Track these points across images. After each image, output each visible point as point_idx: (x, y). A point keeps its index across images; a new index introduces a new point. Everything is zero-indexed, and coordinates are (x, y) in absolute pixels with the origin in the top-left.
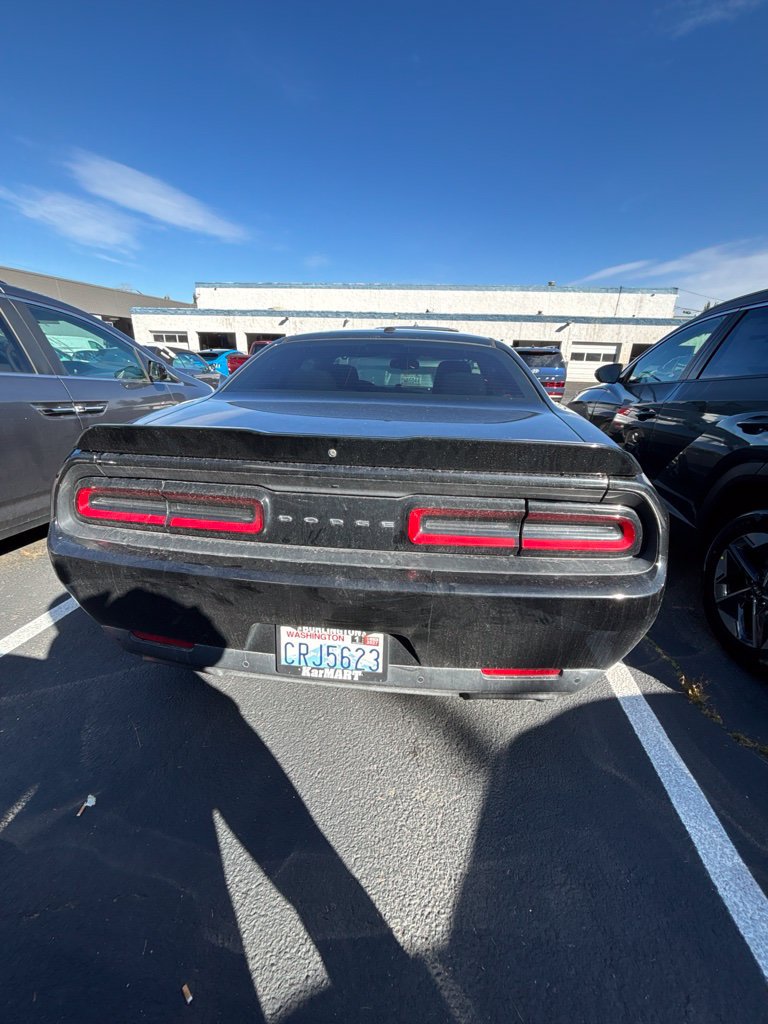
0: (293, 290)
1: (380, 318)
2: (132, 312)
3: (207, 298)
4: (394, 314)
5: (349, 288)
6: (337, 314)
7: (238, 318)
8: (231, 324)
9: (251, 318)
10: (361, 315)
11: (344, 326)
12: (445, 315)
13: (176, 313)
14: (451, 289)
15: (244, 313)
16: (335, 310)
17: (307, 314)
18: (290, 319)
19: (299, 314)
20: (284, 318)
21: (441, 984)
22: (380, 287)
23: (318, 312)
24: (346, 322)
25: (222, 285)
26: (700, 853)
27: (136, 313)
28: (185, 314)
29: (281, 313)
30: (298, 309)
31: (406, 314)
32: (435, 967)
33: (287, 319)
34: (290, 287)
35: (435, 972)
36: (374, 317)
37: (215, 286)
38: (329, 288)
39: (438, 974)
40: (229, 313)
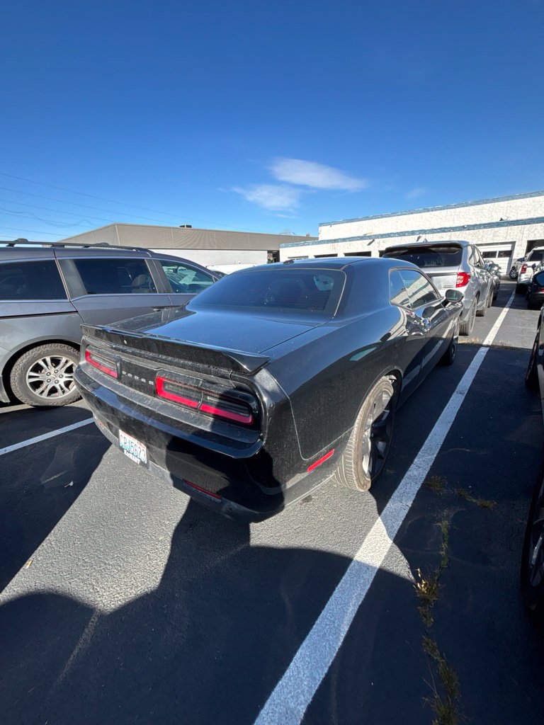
0: (384, 219)
1: (450, 231)
2: (280, 247)
3: (326, 232)
4: (463, 227)
5: (429, 211)
6: (413, 233)
7: (340, 244)
8: (335, 249)
9: (348, 243)
10: (433, 231)
11: (418, 240)
12: (518, 221)
13: (304, 245)
14: (531, 196)
15: (344, 240)
16: (411, 230)
17: (389, 235)
18: (376, 240)
19: (382, 236)
20: (371, 240)
21: (89, 626)
22: (456, 207)
23: (397, 233)
24: (419, 238)
25: (335, 223)
26: (280, 682)
27: (283, 247)
28: (309, 245)
29: (369, 237)
30: (382, 233)
31: (476, 225)
32: (94, 618)
33: (374, 240)
34: (382, 217)
35: (93, 620)
36: (444, 231)
37: (330, 224)
38: (412, 213)
39: (93, 622)
40: (335, 241)
